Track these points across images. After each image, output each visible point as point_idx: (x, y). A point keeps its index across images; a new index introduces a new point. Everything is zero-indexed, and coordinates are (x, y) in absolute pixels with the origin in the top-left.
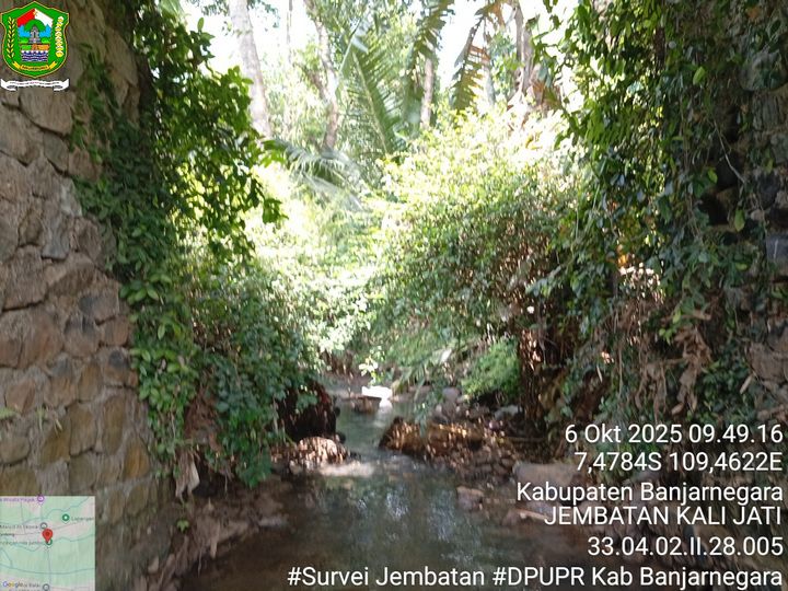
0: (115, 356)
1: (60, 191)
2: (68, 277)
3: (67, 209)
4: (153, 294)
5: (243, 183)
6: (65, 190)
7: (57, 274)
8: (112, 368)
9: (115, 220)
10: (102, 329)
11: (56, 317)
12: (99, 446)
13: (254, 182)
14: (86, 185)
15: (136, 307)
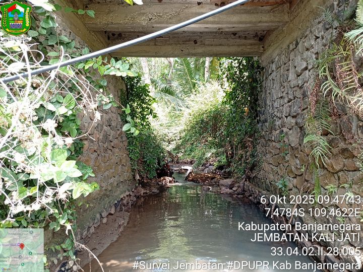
5: (148, 109)
6: (119, 117)
8: (125, 150)
10: (124, 142)
11: (119, 140)
12: (124, 165)
13: (151, 109)
15: (128, 138)
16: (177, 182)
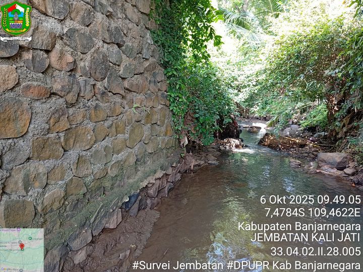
0: (163, 94)
1: (147, 35)
2: (150, 65)
3: (149, 41)
4: (175, 73)
5: (207, 30)
6: (148, 35)
7: (147, 64)
8: (162, 98)
9: (163, 45)
10: (159, 84)
11: (147, 79)
12: (159, 123)
13: (211, 29)
14: (154, 33)
15: (169, 78)
16: (246, 146)
